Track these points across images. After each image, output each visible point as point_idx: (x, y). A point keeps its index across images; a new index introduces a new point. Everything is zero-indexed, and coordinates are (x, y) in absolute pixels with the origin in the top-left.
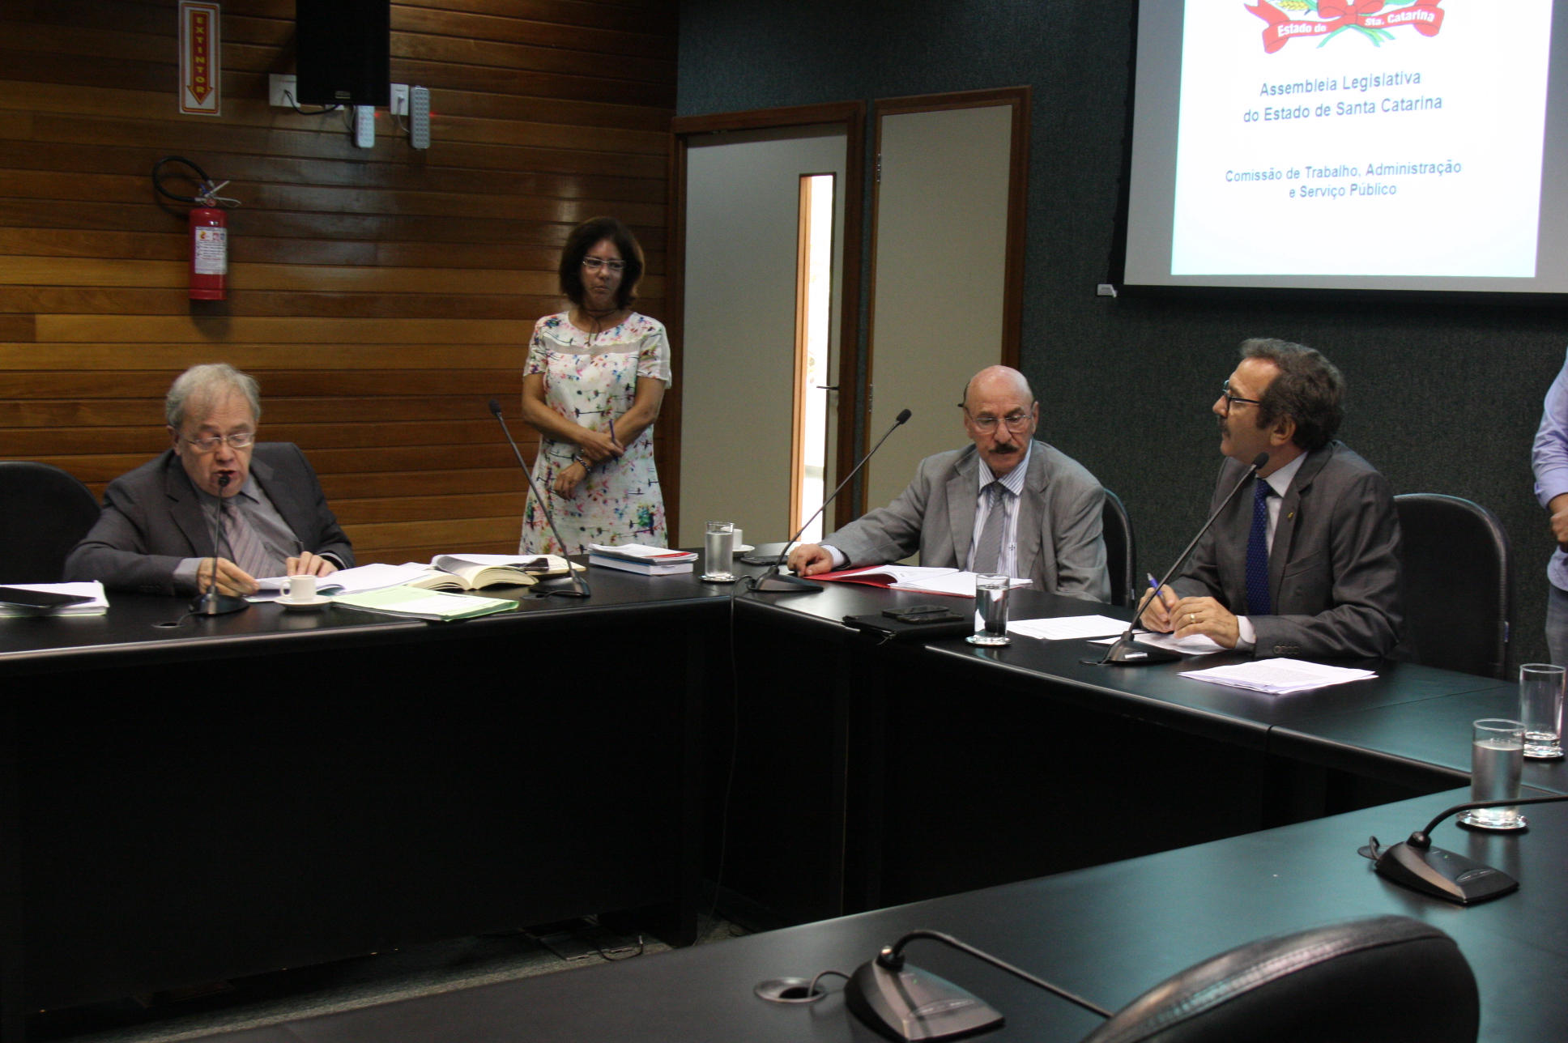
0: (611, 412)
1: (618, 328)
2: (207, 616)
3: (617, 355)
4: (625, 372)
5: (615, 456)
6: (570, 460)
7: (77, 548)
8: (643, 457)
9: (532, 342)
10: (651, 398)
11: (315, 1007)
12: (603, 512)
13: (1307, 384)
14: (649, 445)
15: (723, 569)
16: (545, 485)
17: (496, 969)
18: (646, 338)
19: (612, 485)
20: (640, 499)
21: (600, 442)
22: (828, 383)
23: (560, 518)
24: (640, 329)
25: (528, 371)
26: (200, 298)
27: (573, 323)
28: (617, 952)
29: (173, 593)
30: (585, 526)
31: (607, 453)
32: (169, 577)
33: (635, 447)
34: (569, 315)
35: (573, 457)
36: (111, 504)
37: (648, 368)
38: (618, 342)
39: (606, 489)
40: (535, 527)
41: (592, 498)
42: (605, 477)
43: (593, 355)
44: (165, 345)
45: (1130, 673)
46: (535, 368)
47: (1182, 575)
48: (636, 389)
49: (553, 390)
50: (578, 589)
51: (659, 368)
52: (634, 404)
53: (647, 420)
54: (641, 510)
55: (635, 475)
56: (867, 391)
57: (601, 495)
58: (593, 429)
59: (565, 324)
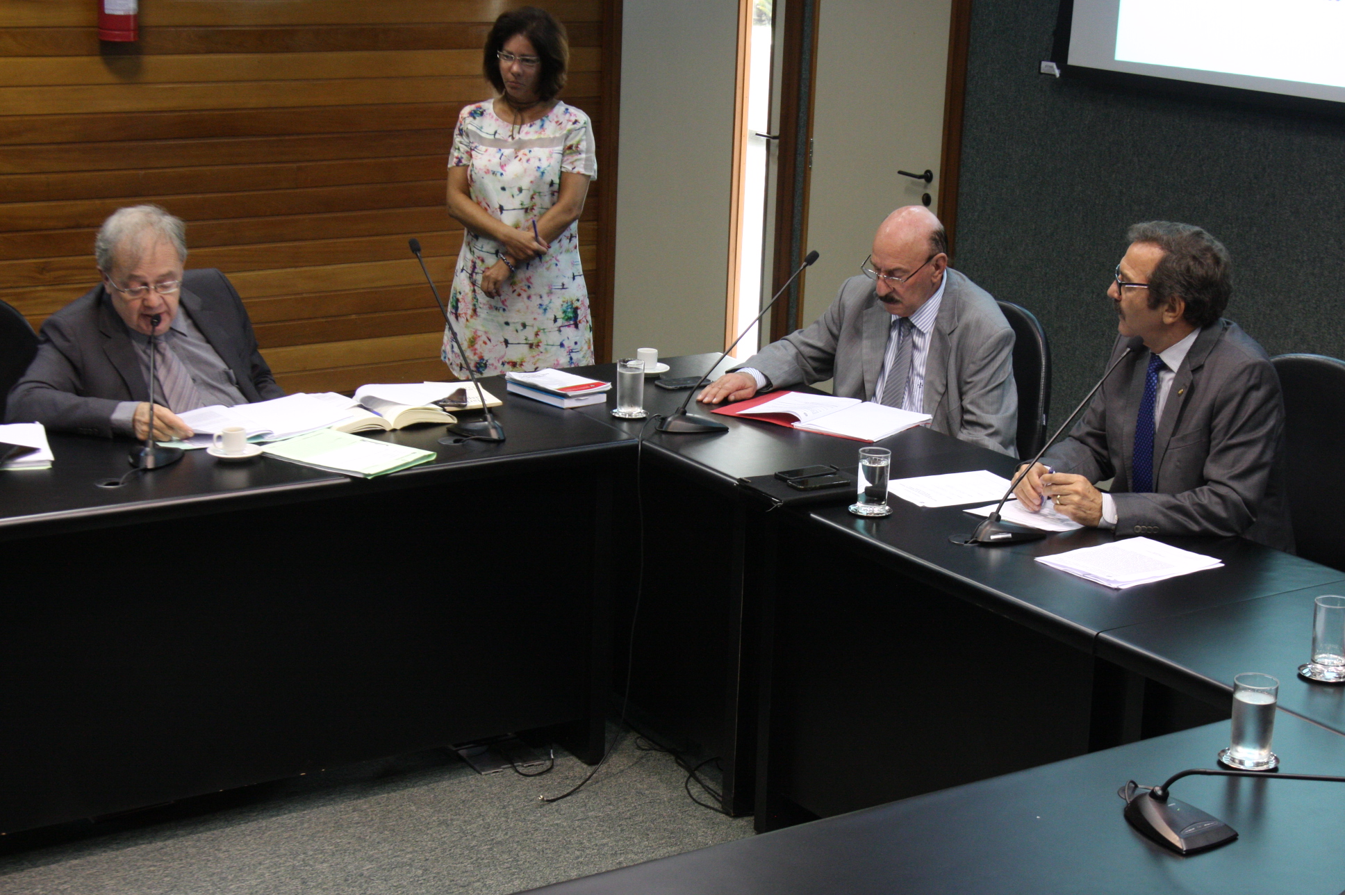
0: (535, 208)
1: (542, 120)
2: (146, 470)
3: (542, 149)
4: (548, 168)
5: (539, 255)
6: (494, 256)
7: (16, 388)
8: (567, 251)
9: (456, 131)
10: (576, 194)
11: (249, 821)
12: (527, 308)
13: (1191, 263)
14: (573, 239)
15: (633, 402)
16: (470, 278)
17: (416, 783)
18: (570, 132)
19: (536, 281)
20: (564, 294)
21: (523, 241)
22: (769, 132)
23: (486, 311)
24: (565, 122)
25: (452, 163)
26: (112, 40)
27: (497, 114)
28: (529, 766)
29: (111, 437)
30: (510, 321)
31: (530, 253)
32: (107, 422)
33: (560, 241)
34: (494, 104)
35: (497, 253)
36: (48, 340)
37: (572, 163)
38: (542, 136)
39: (531, 285)
40: (459, 318)
41: (516, 293)
42: (529, 273)
43: (517, 150)
44: (76, 87)
45: (995, 555)
46: (460, 160)
47: (1070, 436)
48: (560, 185)
49: (477, 185)
50: (494, 435)
51: (584, 162)
52: (559, 198)
53: (572, 217)
54: (565, 305)
55: (559, 270)
56: (808, 145)
57: (525, 291)
58: (517, 227)
59: (490, 114)
